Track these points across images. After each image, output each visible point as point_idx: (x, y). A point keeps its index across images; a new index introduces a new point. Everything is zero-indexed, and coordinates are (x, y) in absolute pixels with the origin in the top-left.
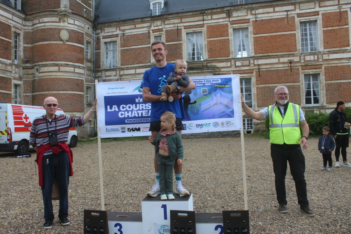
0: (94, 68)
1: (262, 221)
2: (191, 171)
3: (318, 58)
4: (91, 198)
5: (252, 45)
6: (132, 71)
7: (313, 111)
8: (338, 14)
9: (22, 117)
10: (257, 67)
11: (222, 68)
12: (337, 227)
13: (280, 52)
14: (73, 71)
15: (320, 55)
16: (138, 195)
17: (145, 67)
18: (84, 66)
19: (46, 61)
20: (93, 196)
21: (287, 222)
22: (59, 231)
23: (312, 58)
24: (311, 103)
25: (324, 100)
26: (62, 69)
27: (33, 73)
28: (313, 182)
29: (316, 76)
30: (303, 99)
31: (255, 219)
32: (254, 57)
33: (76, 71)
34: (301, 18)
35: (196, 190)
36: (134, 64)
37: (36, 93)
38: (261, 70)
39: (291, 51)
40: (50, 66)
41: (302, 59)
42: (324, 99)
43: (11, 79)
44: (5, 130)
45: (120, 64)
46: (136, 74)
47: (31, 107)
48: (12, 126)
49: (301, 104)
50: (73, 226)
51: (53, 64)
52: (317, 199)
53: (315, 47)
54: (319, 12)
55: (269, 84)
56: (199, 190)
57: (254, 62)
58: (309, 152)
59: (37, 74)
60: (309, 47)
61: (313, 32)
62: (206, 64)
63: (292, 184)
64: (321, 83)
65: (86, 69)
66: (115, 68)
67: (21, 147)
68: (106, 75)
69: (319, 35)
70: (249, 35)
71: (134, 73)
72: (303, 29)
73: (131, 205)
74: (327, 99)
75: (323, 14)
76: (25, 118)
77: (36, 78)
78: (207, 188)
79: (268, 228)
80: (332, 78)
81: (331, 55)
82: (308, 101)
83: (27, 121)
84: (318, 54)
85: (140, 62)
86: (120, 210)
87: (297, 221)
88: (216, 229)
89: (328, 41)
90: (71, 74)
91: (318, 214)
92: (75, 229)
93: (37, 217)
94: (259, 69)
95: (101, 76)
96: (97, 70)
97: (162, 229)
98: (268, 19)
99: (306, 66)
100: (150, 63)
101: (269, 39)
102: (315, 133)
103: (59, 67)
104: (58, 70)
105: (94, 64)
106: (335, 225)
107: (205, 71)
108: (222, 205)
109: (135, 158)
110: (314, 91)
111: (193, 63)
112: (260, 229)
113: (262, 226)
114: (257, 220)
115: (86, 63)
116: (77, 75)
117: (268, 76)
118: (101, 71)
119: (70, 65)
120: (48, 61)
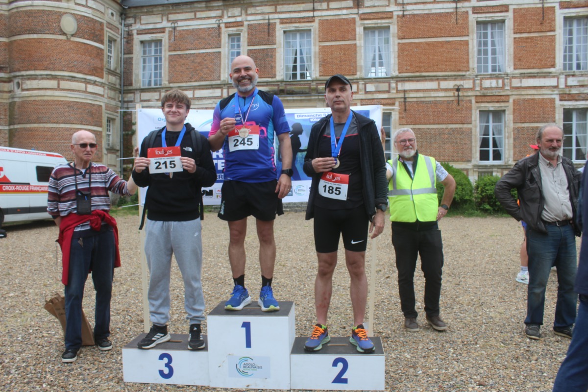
0: (120, 85)
1: (410, 351)
2: (288, 266)
3: (504, 84)
4: (115, 309)
5: (395, 57)
7: (492, 172)
8: (539, 12)
10: (401, 95)
12: (531, 361)
13: (442, 71)
14: (84, 90)
15: (507, 79)
17: (210, 87)
18: (103, 81)
19: (36, 69)
20: (118, 306)
21: (451, 354)
22: (59, 366)
23: (494, 83)
24: (488, 159)
25: (509, 155)
26: (64, 84)
27: (10, 89)
28: (491, 288)
29: (498, 115)
30: (476, 153)
31: (399, 348)
32: (397, 77)
33: (88, 90)
34: (479, 15)
35: (298, 298)
36: (191, 82)
37: (16, 126)
38: (408, 100)
39: (459, 70)
40: (43, 79)
41: (477, 85)
42: (509, 153)
45: (166, 81)
46: (195, 99)
47: (6, 150)
49: (473, 160)
50: (85, 358)
51: (47, 75)
52: (499, 316)
53: (499, 66)
54: (508, 7)
55: (421, 124)
56: (302, 298)
57: (397, 85)
58: (485, 240)
59: (18, 92)
60: (490, 65)
61: (498, 40)
62: (315, 87)
63: (457, 292)
64: (506, 125)
65: (106, 87)
66: (158, 86)
68: (142, 99)
69: (507, 45)
70: (391, 39)
72: (481, 33)
74: (514, 154)
75: (514, 10)
77: (16, 100)
79: (420, 364)
80: (525, 118)
81: (525, 79)
82: (484, 156)
84: (503, 77)
85: (203, 78)
87: (468, 352)
88: (335, 364)
89: (521, 57)
90: (80, 95)
91: (501, 341)
92: (88, 362)
93: (19, 341)
94: (405, 98)
95: (132, 99)
96: (126, 89)
97: (243, 363)
98: (425, 14)
99: (483, 97)
100: (220, 80)
101: (423, 48)
102: (494, 210)
103: (59, 81)
104: (56, 87)
105: (120, 78)
106: (529, 358)
107: (313, 98)
108: (342, 325)
110: (494, 139)
111: (292, 84)
112: (407, 365)
113: (409, 360)
114: (401, 349)
115: (107, 75)
116: (91, 97)
117: (420, 111)
118: (132, 91)
119: (78, 78)
120: (39, 70)
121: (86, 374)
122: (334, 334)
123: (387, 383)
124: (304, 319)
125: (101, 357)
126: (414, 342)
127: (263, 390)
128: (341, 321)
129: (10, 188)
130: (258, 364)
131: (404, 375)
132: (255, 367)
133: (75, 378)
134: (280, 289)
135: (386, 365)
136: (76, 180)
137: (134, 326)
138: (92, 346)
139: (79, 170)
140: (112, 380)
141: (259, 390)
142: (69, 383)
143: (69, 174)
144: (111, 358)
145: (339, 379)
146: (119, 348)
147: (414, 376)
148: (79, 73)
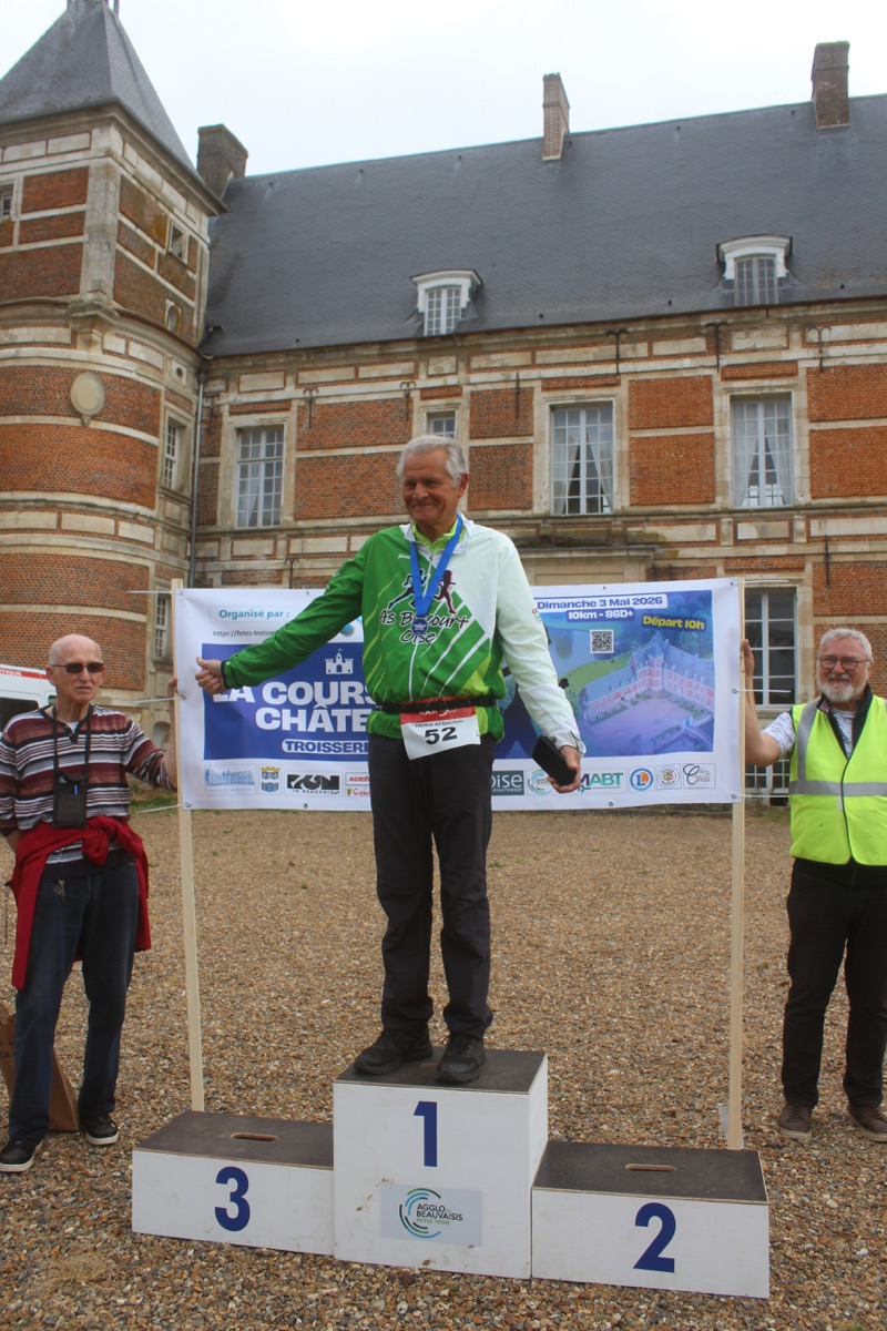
0: (191, 523)
1: (836, 1187)
2: (547, 948)
5: (802, 463)
6: (337, 544)
10: (819, 548)
11: (684, 546)
14: (113, 532)
16: (329, 1039)
18: (153, 513)
19: (14, 488)
20: (145, 1034)
26: (71, 521)
31: (808, 1178)
32: (808, 507)
33: (122, 533)
35: (565, 1031)
36: (343, 517)
38: (834, 559)
40: (27, 509)
45: (290, 515)
50: (52, 1162)
51: (36, 501)
55: (865, 614)
56: (574, 1031)
57: (808, 525)
62: (620, 529)
65: (159, 528)
66: (272, 526)
68: (235, 554)
70: (794, 422)
71: (344, 549)
73: (295, 1081)
78: (608, 1023)
79: (863, 1225)
85: (369, 508)
86: (249, 1100)
88: (642, 1219)
90: (102, 543)
92: (58, 1174)
94: (827, 555)
95: (215, 554)
96: (202, 531)
97: (416, 1205)
98: (870, 365)
101: (869, 442)
103: (60, 514)
104: (54, 526)
105: (191, 507)
107: (615, 554)
108: (667, 1105)
109: (325, 883)
111: (570, 524)
112: (827, 1228)
113: (835, 1212)
114: (812, 1182)
115: (162, 502)
116: (126, 548)
117: (864, 583)
118: (216, 536)
119: (101, 507)
120: (20, 490)
121: (49, 1205)
122: (647, 1129)
123: (775, 1276)
124: (576, 1086)
125: (88, 1163)
126: (847, 1164)
127: (462, 1274)
128: (665, 1097)
130: (452, 1208)
131: (821, 1256)
132: (445, 1216)
133: (21, 1215)
134: (526, 1005)
135: (773, 1224)
136: (55, 747)
137: (177, 1085)
138: (72, 1132)
139: (63, 725)
140: (106, 1224)
141: (453, 1274)
142: (8, 1227)
143: (42, 733)
144: (112, 1167)
145: (653, 1259)
146: (133, 1142)
147: (847, 1261)
148: (104, 496)
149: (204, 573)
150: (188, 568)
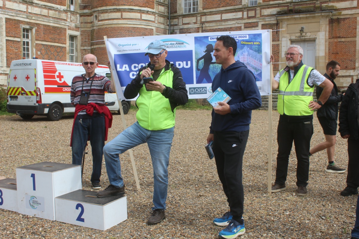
0: (168, 13)
6: (217, 17)
9: (55, 75)
11: (344, 10)
14: (140, 18)
17: (234, 10)
18: (154, 11)
19: (107, 5)
26: (126, 15)
27: (91, 21)
33: (143, 18)
36: (219, 7)
37: (95, 47)
40: (111, 12)
43: (65, 29)
44: (34, 90)
45: (201, 8)
46: (222, 20)
47: (66, 64)
48: (42, 86)
51: (114, 9)
59: (96, 23)
62: (319, 5)
65: (157, 15)
66: (196, 12)
67: (54, 111)
68: (183, 23)
71: (220, 19)
76: (58, 77)
77: (95, 28)
83: (60, 80)
85: (228, 3)
90: (136, 22)
95: (177, 23)
96: (172, 16)
100: (241, 5)
103: (122, 13)
104: (120, 17)
105: (168, 7)
107: (316, 15)
111: (300, 4)
115: (157, 6)
116: (144, 23)
118: (177, 17)
119: (135, 10)
120: (109, 6)
129: (68, 90)
136: (83, 84)
139: (86, 78)
143: (80, 80)
148: (136, 6)
149: (174, 30)
150: (168, 29)
